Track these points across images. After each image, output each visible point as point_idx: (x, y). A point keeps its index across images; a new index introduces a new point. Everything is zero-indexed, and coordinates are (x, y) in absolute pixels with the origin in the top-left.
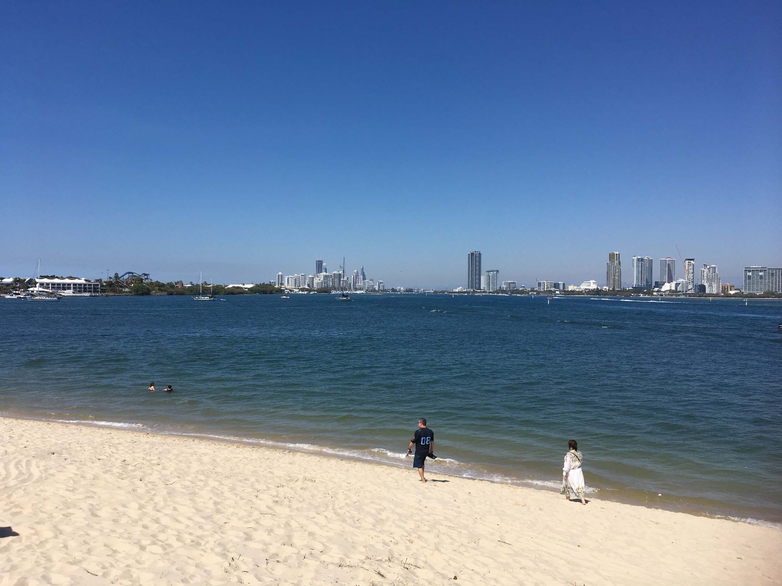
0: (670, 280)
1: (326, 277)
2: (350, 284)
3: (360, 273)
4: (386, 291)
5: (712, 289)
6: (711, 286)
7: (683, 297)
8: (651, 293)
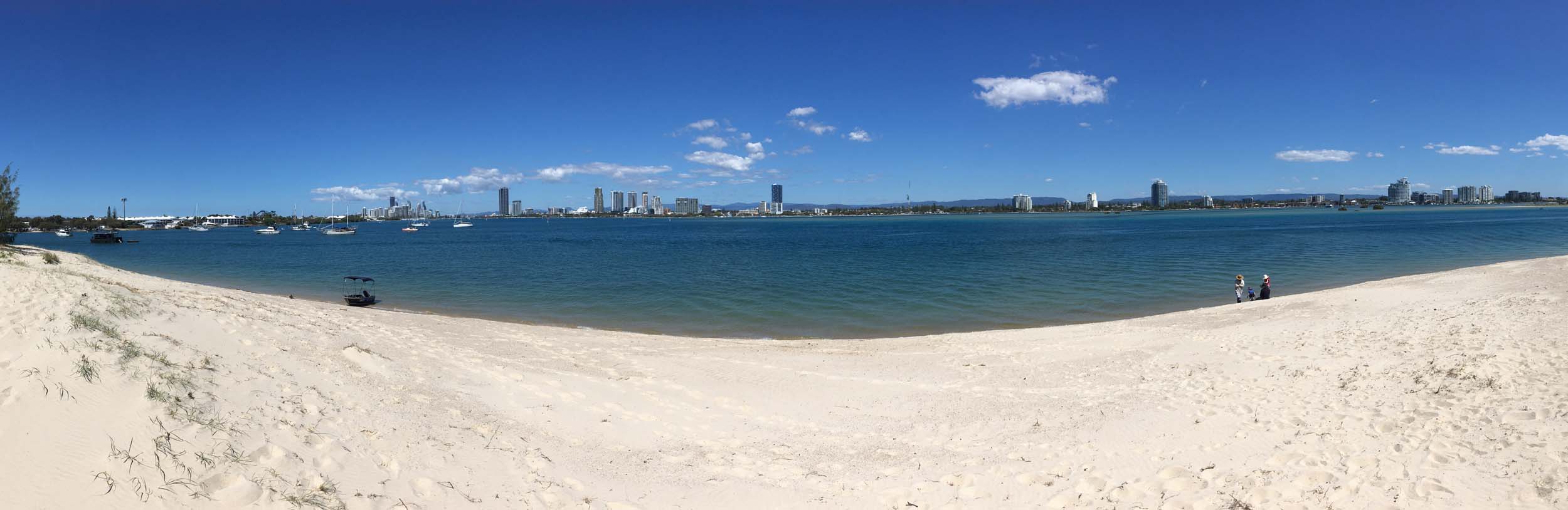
0: (634, 206)
1: (396, 209)
2: (415, 214)
3: (422, 205)
4: (441, 217)
5: (659, 211)
6: (657, 209)
7: (641, 217)
8: (622, 215)
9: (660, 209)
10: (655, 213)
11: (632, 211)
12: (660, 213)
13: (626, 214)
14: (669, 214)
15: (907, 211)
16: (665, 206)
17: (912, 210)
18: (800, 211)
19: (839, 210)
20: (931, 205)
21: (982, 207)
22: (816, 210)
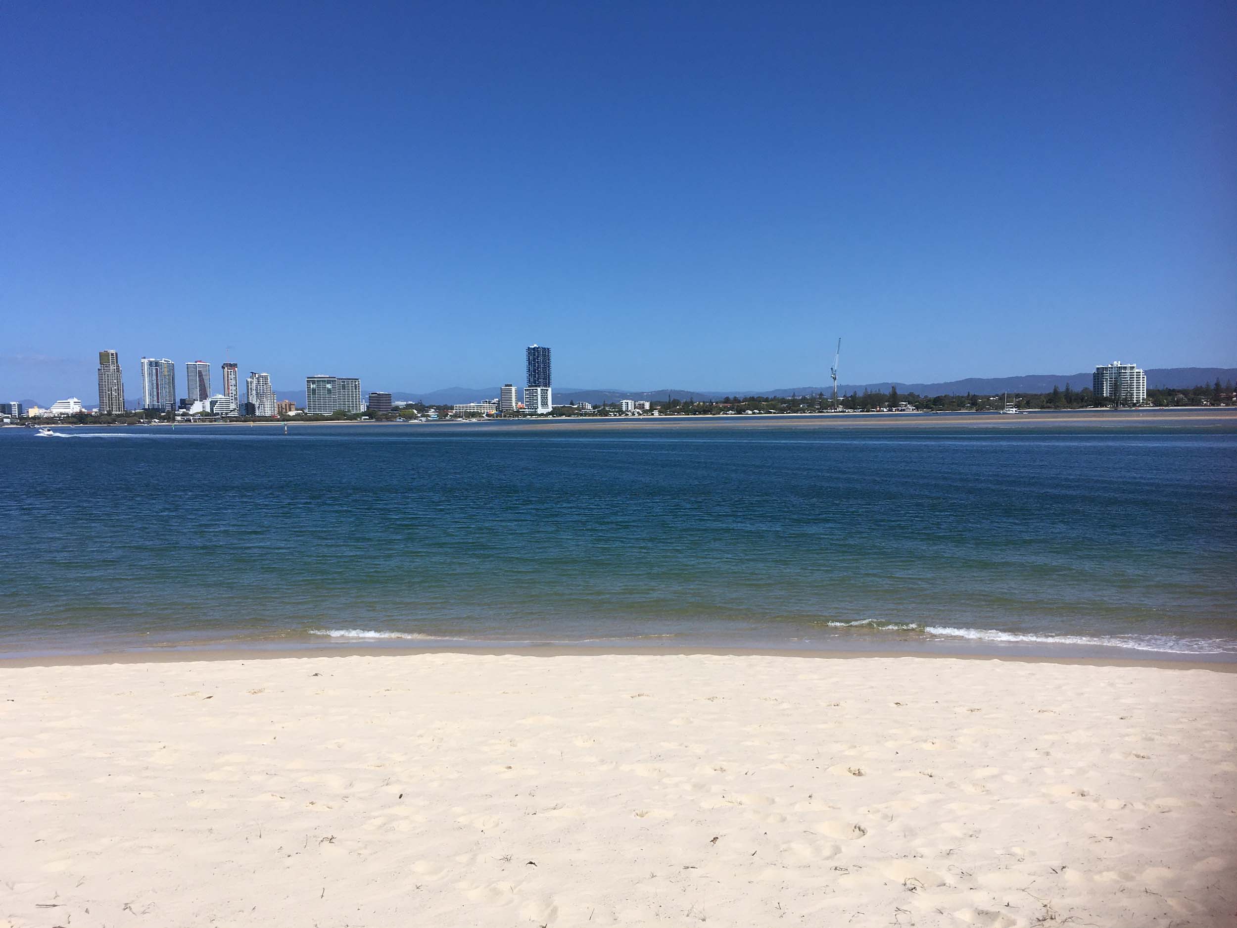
0: (203, 396)
5: (264, 409)
6: (262, 404)
8: (170, 417)
9: (268, 404)
10: (257, 413)
11: (197, 408)
12: (268, 413)
13: (184, 415)
14: (292, 413)
15: (833, 406)
16: (281, 395)
17: (842, 403)
18: (589, 407)
19: (676, 403)
20: (887, 392)
21: (1017, 396)
22: (628, 405)
